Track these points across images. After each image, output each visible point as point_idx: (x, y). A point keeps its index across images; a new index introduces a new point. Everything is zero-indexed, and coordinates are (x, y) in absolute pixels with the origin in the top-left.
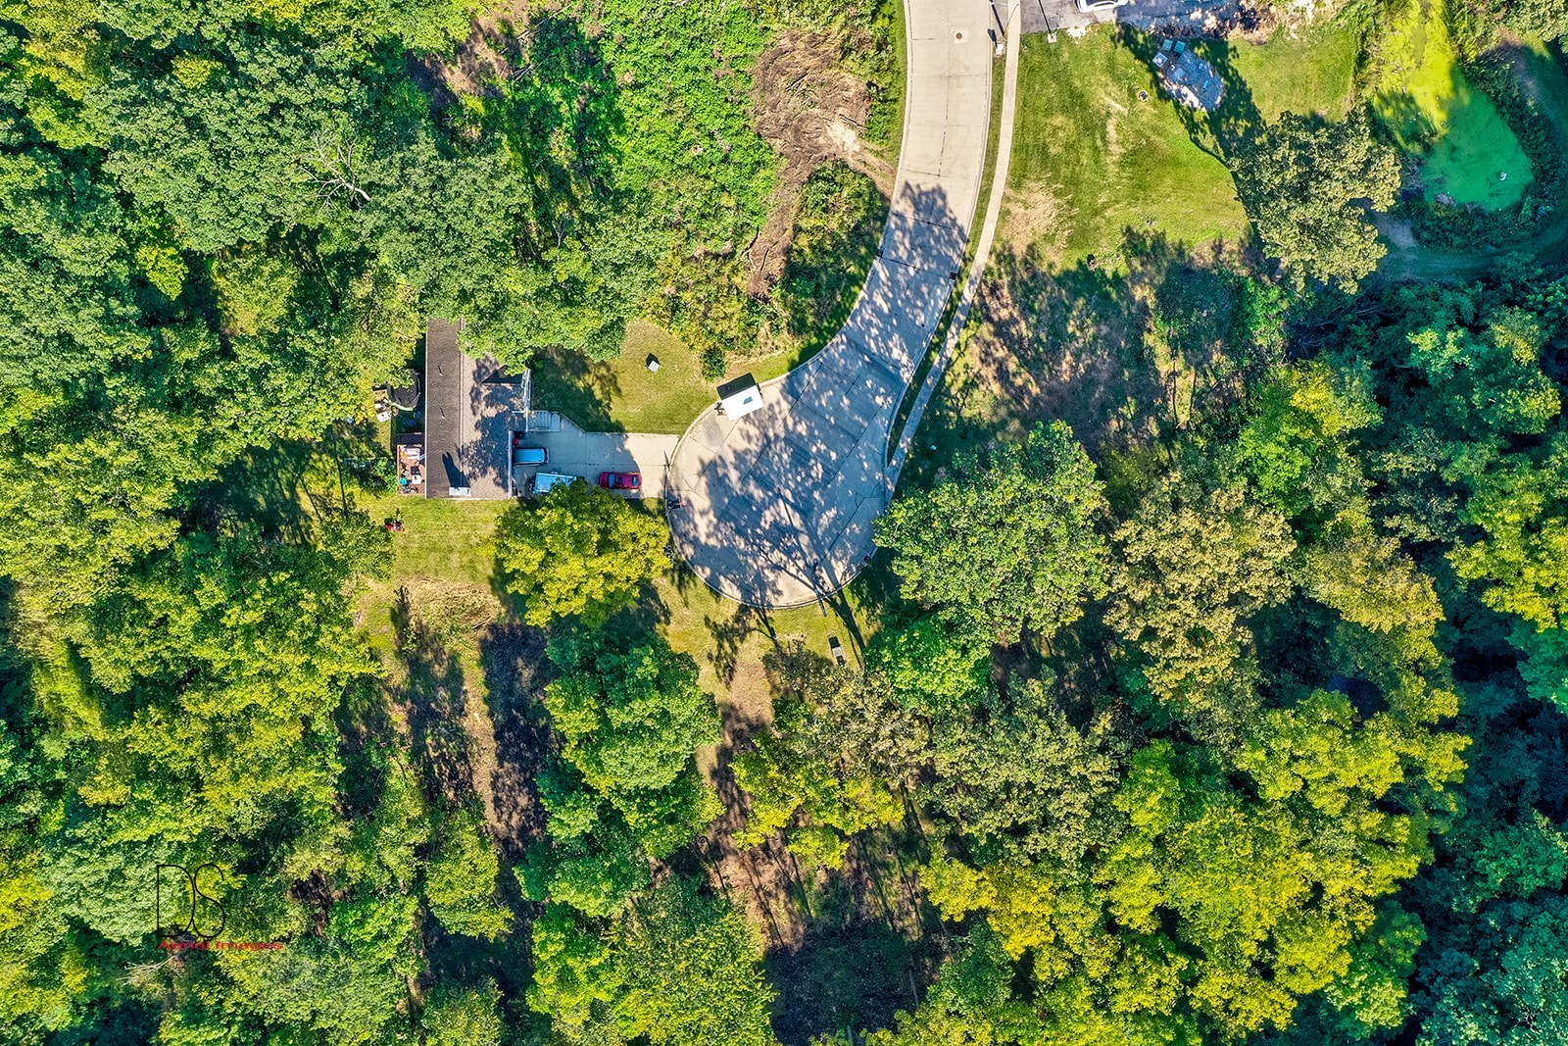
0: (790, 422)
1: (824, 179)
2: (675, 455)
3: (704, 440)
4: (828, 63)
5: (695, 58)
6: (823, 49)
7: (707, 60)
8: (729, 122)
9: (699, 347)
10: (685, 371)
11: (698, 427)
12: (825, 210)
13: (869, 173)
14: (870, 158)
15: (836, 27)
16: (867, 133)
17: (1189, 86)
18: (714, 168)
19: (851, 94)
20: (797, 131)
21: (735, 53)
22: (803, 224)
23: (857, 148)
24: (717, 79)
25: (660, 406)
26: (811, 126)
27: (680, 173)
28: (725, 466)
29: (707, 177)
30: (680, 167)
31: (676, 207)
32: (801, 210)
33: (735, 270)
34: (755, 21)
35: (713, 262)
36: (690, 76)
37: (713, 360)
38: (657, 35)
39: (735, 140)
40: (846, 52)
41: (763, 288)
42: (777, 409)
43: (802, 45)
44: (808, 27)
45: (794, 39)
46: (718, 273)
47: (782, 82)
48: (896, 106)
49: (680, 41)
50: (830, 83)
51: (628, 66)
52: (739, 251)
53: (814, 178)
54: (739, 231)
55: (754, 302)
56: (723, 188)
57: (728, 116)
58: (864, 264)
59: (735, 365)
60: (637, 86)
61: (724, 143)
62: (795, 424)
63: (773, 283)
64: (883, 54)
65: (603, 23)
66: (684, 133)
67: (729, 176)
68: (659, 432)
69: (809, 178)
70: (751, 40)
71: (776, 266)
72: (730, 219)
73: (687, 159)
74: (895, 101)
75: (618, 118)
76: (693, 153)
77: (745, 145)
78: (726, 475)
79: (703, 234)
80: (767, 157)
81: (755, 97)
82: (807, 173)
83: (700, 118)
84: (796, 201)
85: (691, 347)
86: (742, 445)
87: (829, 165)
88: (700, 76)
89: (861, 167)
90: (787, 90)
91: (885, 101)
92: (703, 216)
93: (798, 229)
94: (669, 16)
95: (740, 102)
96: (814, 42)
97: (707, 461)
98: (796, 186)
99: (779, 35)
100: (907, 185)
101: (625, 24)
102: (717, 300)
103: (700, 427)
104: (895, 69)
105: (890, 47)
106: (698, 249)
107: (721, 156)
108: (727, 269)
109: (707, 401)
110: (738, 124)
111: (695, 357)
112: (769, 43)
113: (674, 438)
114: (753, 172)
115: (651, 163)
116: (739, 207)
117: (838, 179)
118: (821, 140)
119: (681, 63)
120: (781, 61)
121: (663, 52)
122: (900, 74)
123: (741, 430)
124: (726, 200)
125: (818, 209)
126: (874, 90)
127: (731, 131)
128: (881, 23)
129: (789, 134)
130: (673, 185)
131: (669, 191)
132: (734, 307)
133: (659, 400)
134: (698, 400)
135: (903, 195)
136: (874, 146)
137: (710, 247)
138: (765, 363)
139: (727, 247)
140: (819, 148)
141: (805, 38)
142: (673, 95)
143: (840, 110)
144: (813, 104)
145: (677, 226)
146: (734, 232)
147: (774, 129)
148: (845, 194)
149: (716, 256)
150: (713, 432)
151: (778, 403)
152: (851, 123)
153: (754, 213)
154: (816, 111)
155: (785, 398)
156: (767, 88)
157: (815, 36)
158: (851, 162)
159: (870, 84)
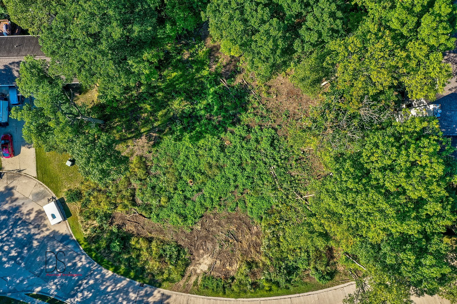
1: (179, 254)
2: (26, 176)
3: (35, 191)
4: (245, 253)
5: (241, 180)
6: (253, 251)
7: (241, 187)
8: (208, 200)
9: (83, 187)
10: (70, 180)
11: (42, 188)
12: (161, 256)
13: (185, 278)
14: (193, 279)
15: (263, 259)
16: (206, 277)
18: (181, 193)
19: (228, 268)
20: (206, 237)
21: (247, 201)
22: (154, 243)
23: (198, 271)
24: (232, 192)
25: (50, 167)
26: (209, 245)
27: (177, 174)
28: (12, 202)
29: (176, 189)
30: (180, 174)
31: (159, 172)
32: (162, 242)
33: (126, 206)
34: (265, 213)
35: (129, 194)
36: (231, 176)
37: (77, 195)
38: (252, 158)
39: (198, 204)
40: (249, 264)
41: (118, 222)
42: (44, 229)
43: (254, 238)
44: (265, 242)
45: (257, 234)
46: (123, 197)
47: (233, 228)
48: (221, 294)
49: (250, 171)
50: (234, 255)
51: (233, 144)
52: (136, 208)
53: (179, 248)
54: (148, 208)
55: (109, 217)
56: (170, 198)
57: (212, 199)
59: (74, 207)
60: (222, 148)
61: (197, 198)
63: (119, 227)
64: (249, 287)
65: (257, 128)
66: (199, 175)
67: (177, 200)
68: (37, 167)
69: (180, 246)
70: (254, 211)
71: (130, 227)
72: (154, 202)
73: (185, 178)
74: (224, 293)
75: (200, 136)
76: (189, 181)
77: (196, 209)
79: (144, 188)
80: (190, 222)
81: (223, 213)
82: (182, 244)
83: (209, 183)
84: (167, 239)
85: (82, 183)
86: (25, 210)
87: (188, 256)
88: (231, 182)
89: (188, 274)
90: (229, 231)
91: (224, 288)
92: (153, 188)
93: (150, 240)
94: (263, 165)
95: (220, 205)
96: (256, 245)
97: (14, 191)
98: (175, 238)
99: (259, 225)
101: (257, 141)
102: (108, 197)
104: (242, 293)
105: (252, 291)
106: (136, 184)
107: (188, 196)
108: (126, 202)
109: (56, 193)
110: (207, 204)
111: (78, 185)
112: (254, 220)
113: (35, 175)
114: (181, 215)
115: (182, 157)
116: (161, 207)
117: (180, 262)
118: (201, 251)
119: (238, 172)
120: (244, 227)
121: (244, 162)
122: (238, 296)
124: (163, 199)
125: (161, 252)
126: (230, 281)
127: (203, 201)
128: (266, 285)
129: (204, 233)
130: (171, 170)
131: (167, 168)
132: (105, 207)
133: (53, 167)
134: (57, 187)
136: (200, 282)
137: (138, 192)
138: (77, 224)
139: (139, 201)
140: (197, 250)
141: (258, 240)
142: (220, 168)
143: (218, 262)
144: (221, 246)
145: (148, 173)
146: (147, 205)
147: (207, 224)
148: (171, 267)
149: (133, 195)
150: (39, 196)
152: (211, 267)
153: (158, 215)
154: (218, 248)
156: (229, 220)
157: (259, 245)
158: (191, 268)
159: (233, 279)
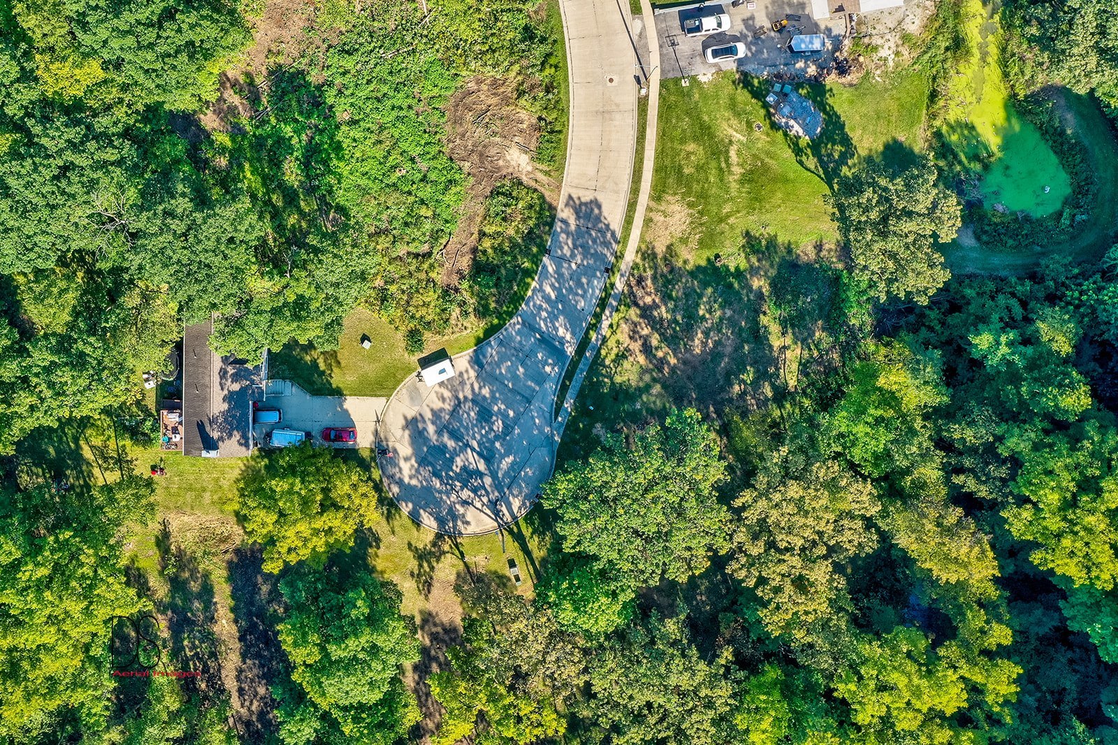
0: (476, 386)
1: (503, 194)
2: (384, 413)
3: (407, 401)
4: (506, 101)
5: (399, 99)
6: (502, 90)
7: (410, 101)
8: (427, 149)
9: (403, 328)
10: (392, 347)
11: (402, 391)
12: (504, 219)
13: (539, 188)
14: (540, 176)
15: (513, 74)
16: (538, 157)
17: (795, 119)
18: (415, 186)
19: (525, 126)
20: (481, 155)
21: (432, 94)
22: (487, 230)
23: (530, 168)
24: (417, 115)
25: (372, 375)
26: (493, 151)
27: (387, 190)
28: (424, 422)
29: (409, 193)
30: (388, 185)
31: (384, 217)
32: (485, 219)
33: (432, 266)
34: (448, 70)
35: (414, 261)
36: (395, 113)
37: (414, 337)
38: (369, 82)
39: (432, 163)
40: (521, 94)
41: (454, 281)
42: (465, 376)
43: (485, 88)
44: (489, 72)
45: (479, 82)
46: (418, 269)
47: (469, 116)
48: (561, 136)
49: (388, 86)
50: (508, 117)
51: (346, 107)
52: (435, 251)
53: (496, 193)
54: (435, 235)
55: (448, 292)
56: (422, 202)
57: (427, 144)
58: (536, 260)
59: (432, 342)
60: (353, 122)
61: (423, 165)
62: (480, 388)
63: (462, 277)
64: (550, 96)
65: (326, 73)
66: (391, 159)
67: (426, 192)
68: (372, 396)
69: (491, 192)
70: (445, 84)
71: (465, 263)
72: (428, 226)
73: (393, 178)
74: (560, 132)
75: (338, 147)
76: (398, 174)
77: (440, 167)
78: (425, 429)
79: (407, 239)
80: (457, 176)
81: (448, 128)
82: (489, 189)
83: (403, 146)
84: (481, 211)
85: (397, 328)
86: (438, 405)
87: (508, 183)
88: (402, 114)
89: (533, 184)
90: (474, 123)
91: (552, 132)
92: (406, 224)
93: (482, 234)
94: (378, 67)
95: (436, 133)
96: (495, 84)
97: (409, 417)
98: (481, 199)
99: (467, 80)
100: (570, 197)
101: (344, 74)
102: (417, 291)
103: (404, 391)
104: (561, 108)
105: (556, 91)
106: (401, 250)
107: (420, 176)
108: (425, 266)
109: (410, 371)
110: (434, 150)
111: (399, 335)
112: (459, 85)
113: (384, 400)
114: (446, 189)
115: (363, 182)
116: (435, 216)
117: (514, 194)
118: (501, 163)
119: (389, 103)
120: (469, 100)
121: (374, 94)
122: (564, 112)
123: (436, 392)
124: (423, 211)
125: (498, 218)
126: (543, 123)
127: (428, 156)
128: (549, 71)
129: (475, 157)
130: (382, 199)
131: (379, 204)
132: (431, 296)
133: (372, 370)
134: (403, 369)
135: (567, 205)
136: (544, 167)
137: (412, 248)
138: (456, 340)
139: (426, 248)
140: (499, 169)
141: (488, 82)
142: (382, 128)
143: (516, 139)
144: (495, 134)
145: (386, 232)
146: (431, 236)
147: (464, 154)
148: (520, 206)
149: (417, 256)
150: (415, 395)
151: (467, 371)
152: (524, 149)
153: (447, 221)
154: (497, 139)
155: (472, 367)
156: (457, 121)
157: (495, 80)
158: (525, 179)
159: (540, 119)
